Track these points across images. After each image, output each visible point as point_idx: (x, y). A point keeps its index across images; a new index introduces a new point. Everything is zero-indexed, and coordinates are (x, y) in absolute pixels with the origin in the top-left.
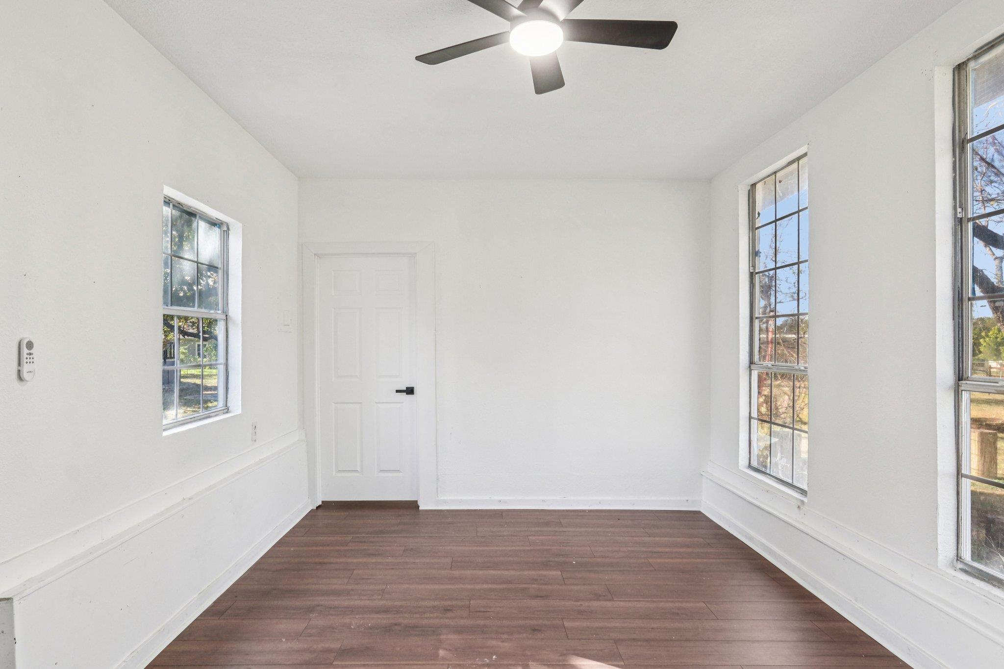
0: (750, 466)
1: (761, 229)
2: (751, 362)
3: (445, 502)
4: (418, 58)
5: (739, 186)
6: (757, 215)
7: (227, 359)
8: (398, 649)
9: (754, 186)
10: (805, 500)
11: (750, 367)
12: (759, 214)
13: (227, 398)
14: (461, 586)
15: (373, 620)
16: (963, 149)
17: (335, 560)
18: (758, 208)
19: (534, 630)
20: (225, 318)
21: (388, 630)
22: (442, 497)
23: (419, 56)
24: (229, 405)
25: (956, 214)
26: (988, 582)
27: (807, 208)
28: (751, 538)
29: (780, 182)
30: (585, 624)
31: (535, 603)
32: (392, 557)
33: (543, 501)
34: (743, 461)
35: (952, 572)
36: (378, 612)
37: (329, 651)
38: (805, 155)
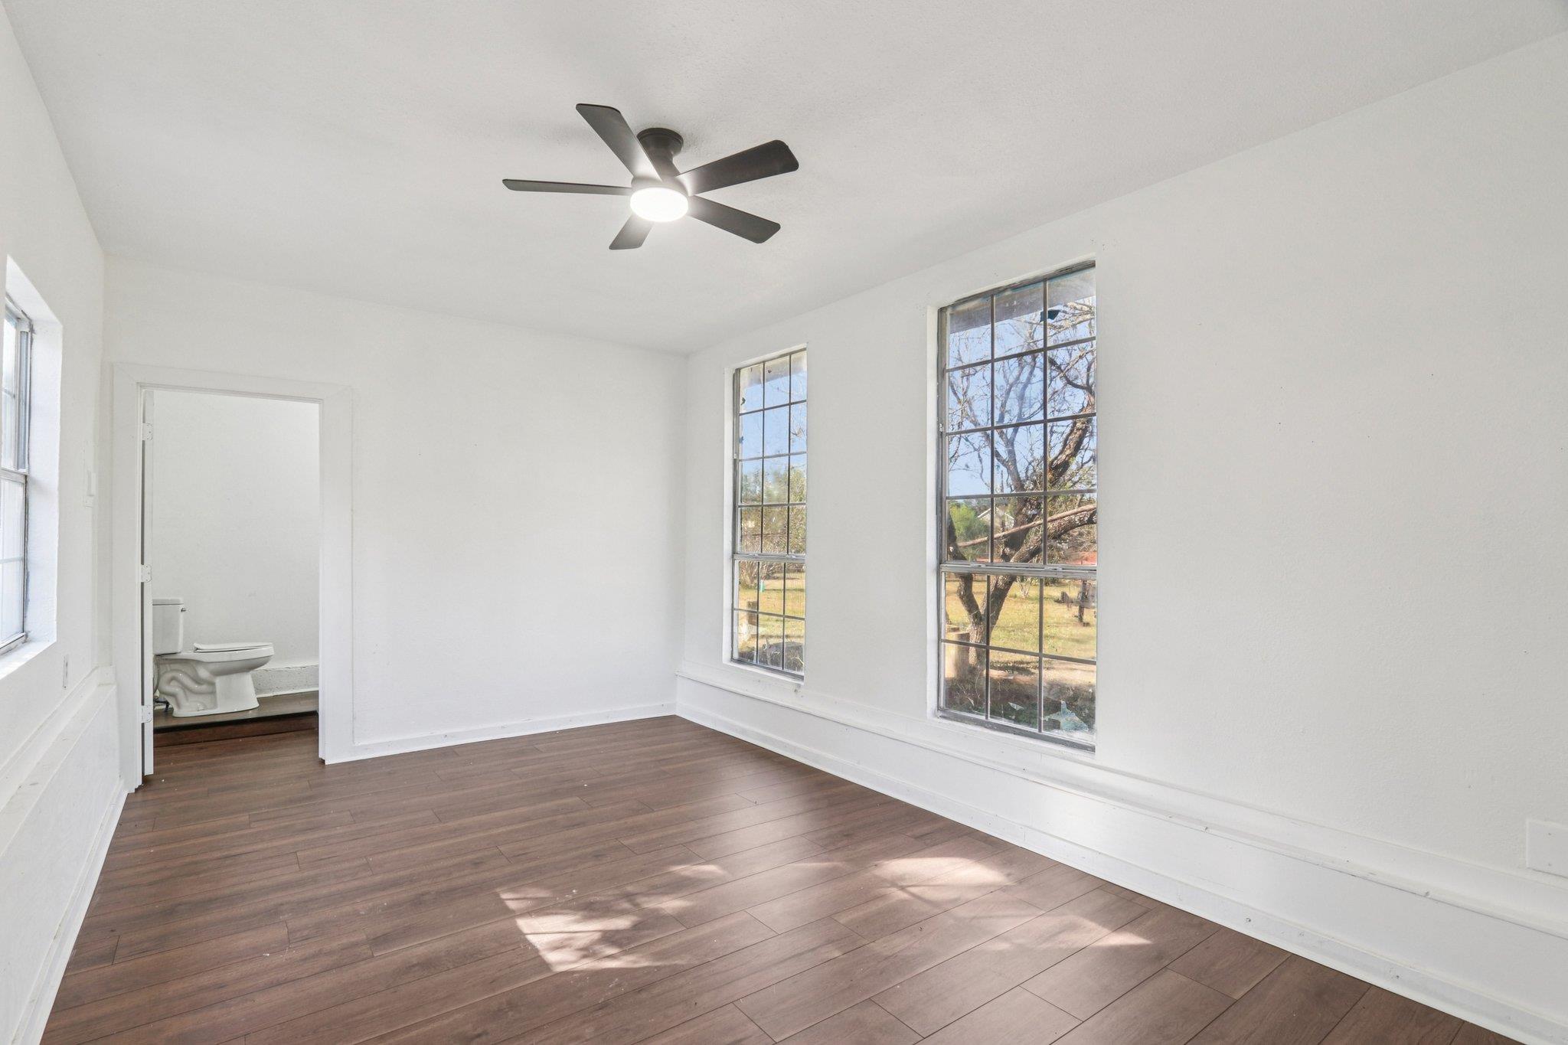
0: (732, 659)
1: (743, 416)
2: (734, 552)
3: (366, 748)
4: (505, 181)
5: (725, 369)
6: (741, 401)
7: (25, 551)
8: (451, 916)
9: (738, 370)
10: (802, 683)
11: (733, 557)
12: (744, 400)
13: (24, 617)
14: (470, 837)
15: (384, 899)
16: (943, 376)
17: (250, 848)
18: (743, 394)
19: (597, 856)
20: (24, 481)
21: (417, 902)
22: (359, 743)
23: (507, 180)
24: (27, 628)
25: (938, 428)
26: (961, 721)
27: (805, 401)
28: (744, 731)
29: (769, 372)
30: (643, 838)
31: (575, 832)
32: (341, 826)
33: (503, 727)
34: (726, 655)
35: (936, 719)
36: (384, 889)
37: (356, 944)
38: (805, 349)
